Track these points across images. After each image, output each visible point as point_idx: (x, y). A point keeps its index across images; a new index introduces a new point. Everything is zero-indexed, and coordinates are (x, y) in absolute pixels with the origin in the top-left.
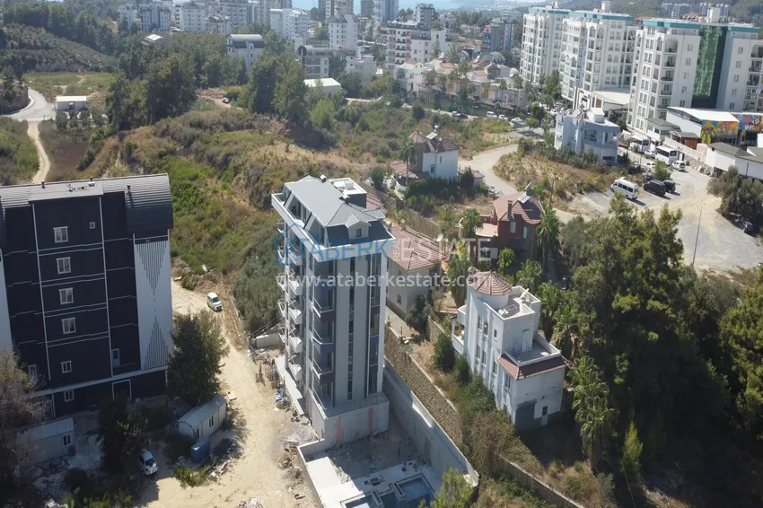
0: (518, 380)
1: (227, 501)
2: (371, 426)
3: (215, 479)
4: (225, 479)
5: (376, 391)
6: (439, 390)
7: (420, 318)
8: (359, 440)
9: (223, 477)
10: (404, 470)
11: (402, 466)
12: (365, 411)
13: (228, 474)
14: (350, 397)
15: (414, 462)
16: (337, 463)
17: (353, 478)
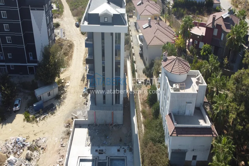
0: (171, 136)
1: (35, 135)
2: (113, 120)
3: (37, 122)
4: (41, 123)
5: (119, 103)
6: (142, 116)
7: (150, 72)
8: (106, 125)
9: (41, 122)
10: (119, 151)
11: (118, 148)
12: (109, 112)
13: (43, 121)
14: (104, 103)
15: (126, 148)
16: (90, 134)
17: (92, 145)
